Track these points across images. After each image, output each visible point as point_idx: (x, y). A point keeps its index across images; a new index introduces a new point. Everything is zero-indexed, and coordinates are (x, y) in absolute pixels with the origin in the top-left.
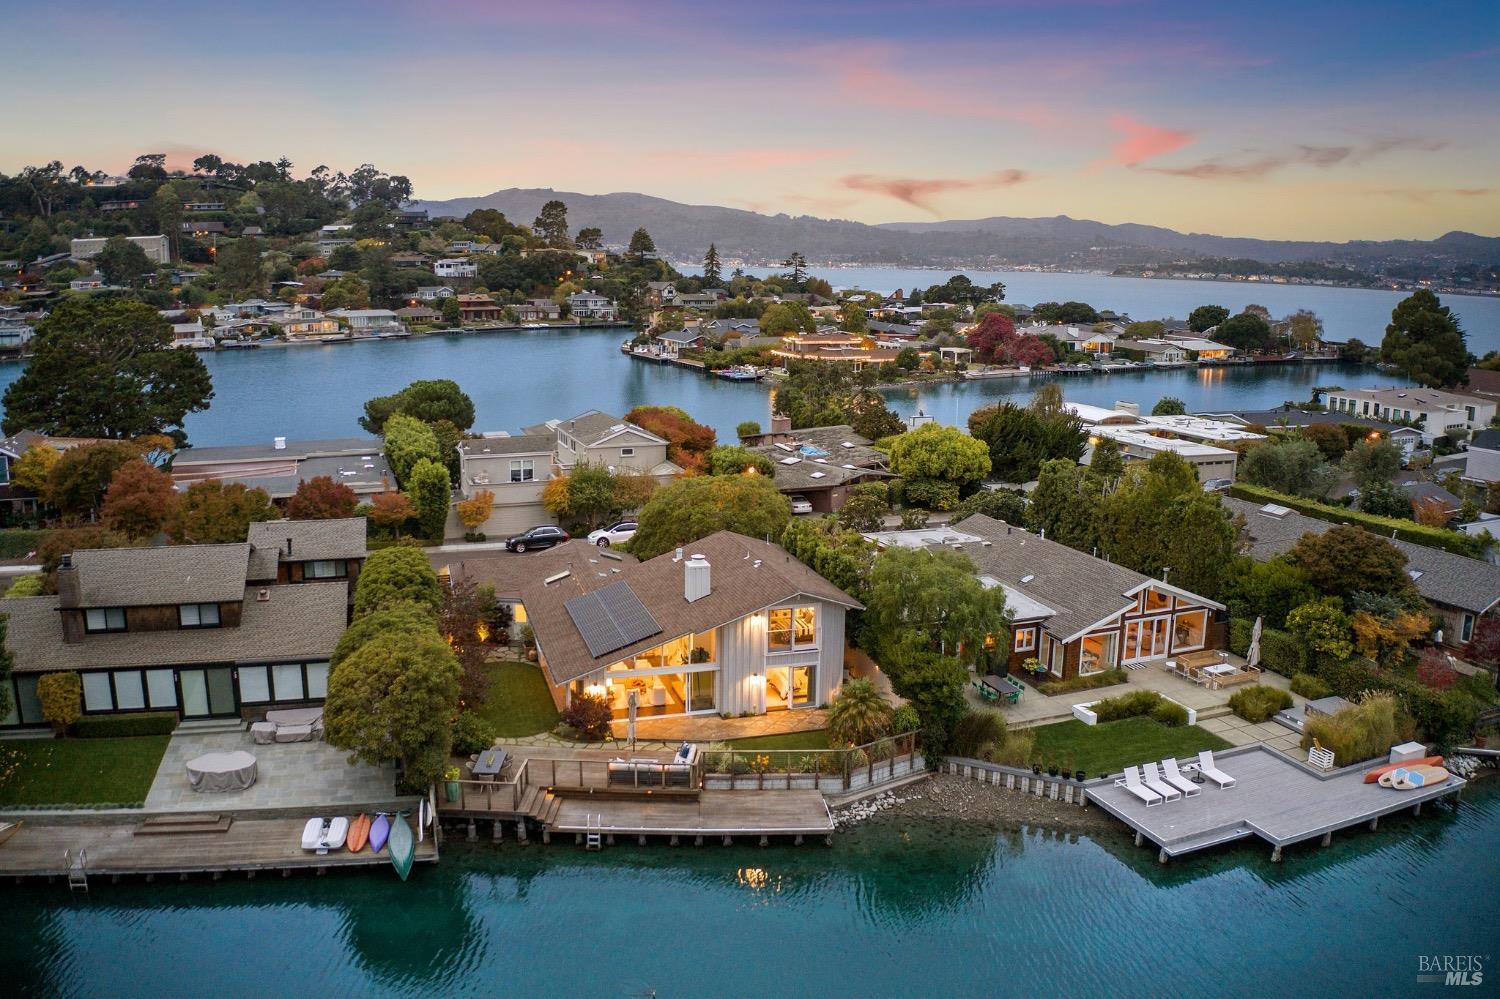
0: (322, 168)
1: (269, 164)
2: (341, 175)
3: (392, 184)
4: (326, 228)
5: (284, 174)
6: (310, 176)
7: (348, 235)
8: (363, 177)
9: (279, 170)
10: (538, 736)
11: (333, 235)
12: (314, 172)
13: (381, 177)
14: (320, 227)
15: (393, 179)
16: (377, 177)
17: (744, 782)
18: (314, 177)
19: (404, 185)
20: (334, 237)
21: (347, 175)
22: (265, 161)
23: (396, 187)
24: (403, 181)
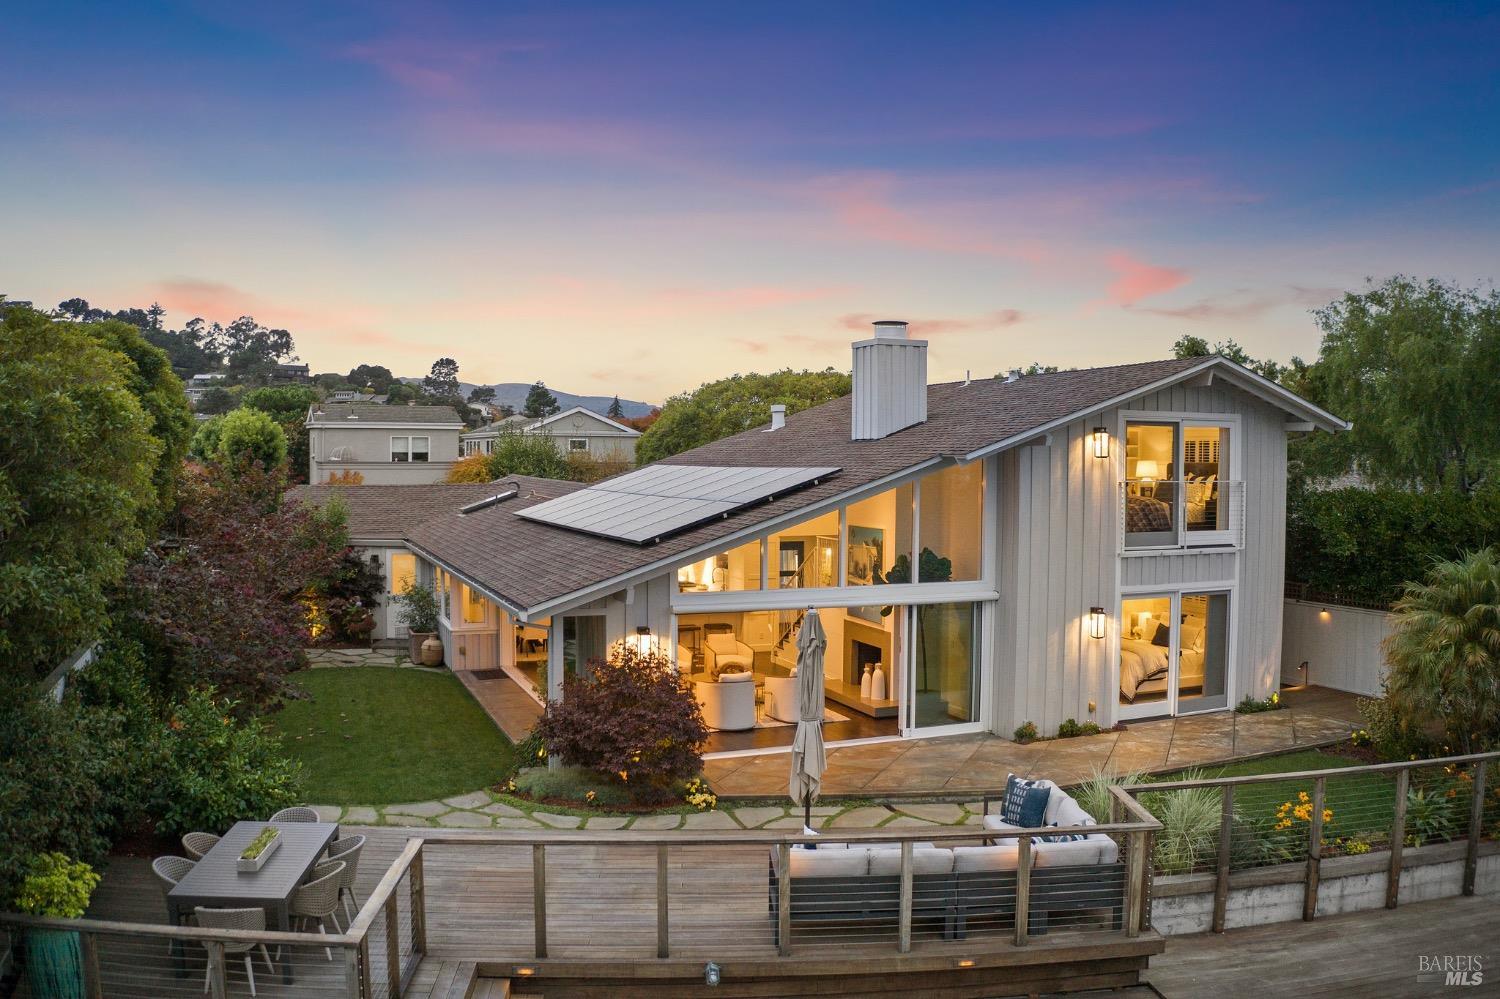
0: (198, 320)
1: (140, 312)
2: (216, 326)
3: (272, 339)
4: (196, 376)
5: (155, 321)
6: (184, 328)
7: (223, 383)
8: (241, 330)
9: (150, 318)
10: (454, 801)
11: (204, 384)
12: (188, 325)
13: (260, 331)
14: (192, 377)
15: (274, 332)
16: (256, 331)
17: (1255, 897)
18: (189, 330)
19: (284, 341)
20: (206, 385)
21: (225, 326)
22: (136, 308)
23: (276, 342)
24: (284, 334)
